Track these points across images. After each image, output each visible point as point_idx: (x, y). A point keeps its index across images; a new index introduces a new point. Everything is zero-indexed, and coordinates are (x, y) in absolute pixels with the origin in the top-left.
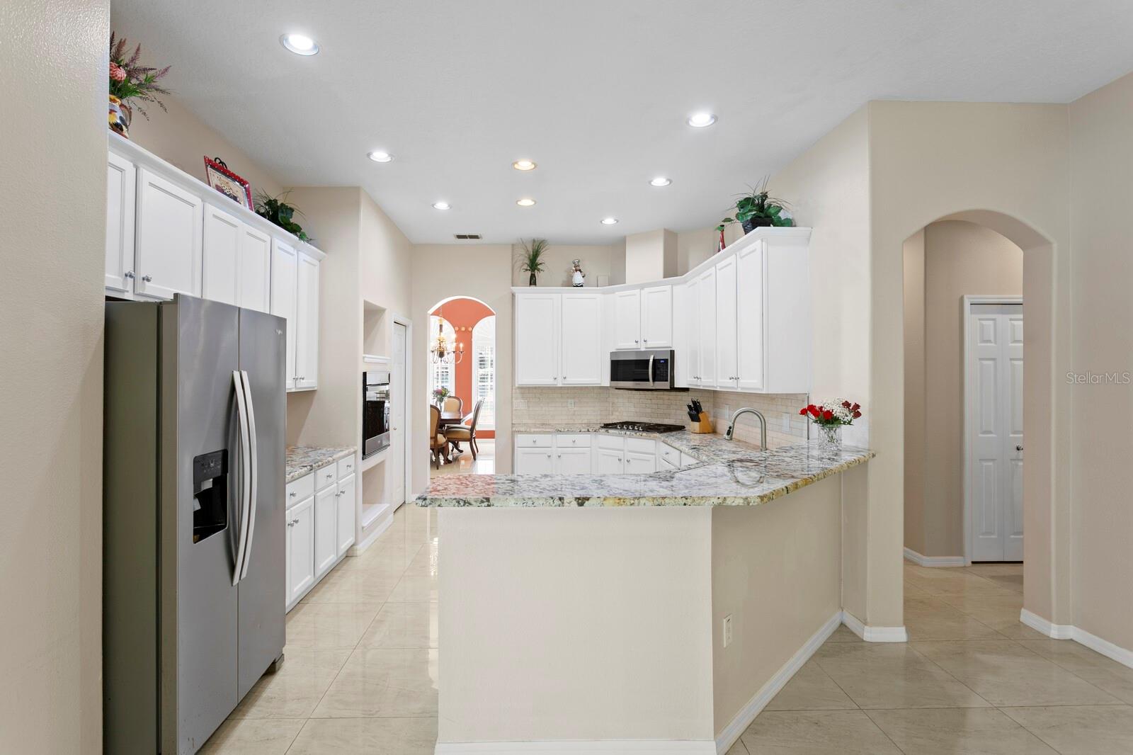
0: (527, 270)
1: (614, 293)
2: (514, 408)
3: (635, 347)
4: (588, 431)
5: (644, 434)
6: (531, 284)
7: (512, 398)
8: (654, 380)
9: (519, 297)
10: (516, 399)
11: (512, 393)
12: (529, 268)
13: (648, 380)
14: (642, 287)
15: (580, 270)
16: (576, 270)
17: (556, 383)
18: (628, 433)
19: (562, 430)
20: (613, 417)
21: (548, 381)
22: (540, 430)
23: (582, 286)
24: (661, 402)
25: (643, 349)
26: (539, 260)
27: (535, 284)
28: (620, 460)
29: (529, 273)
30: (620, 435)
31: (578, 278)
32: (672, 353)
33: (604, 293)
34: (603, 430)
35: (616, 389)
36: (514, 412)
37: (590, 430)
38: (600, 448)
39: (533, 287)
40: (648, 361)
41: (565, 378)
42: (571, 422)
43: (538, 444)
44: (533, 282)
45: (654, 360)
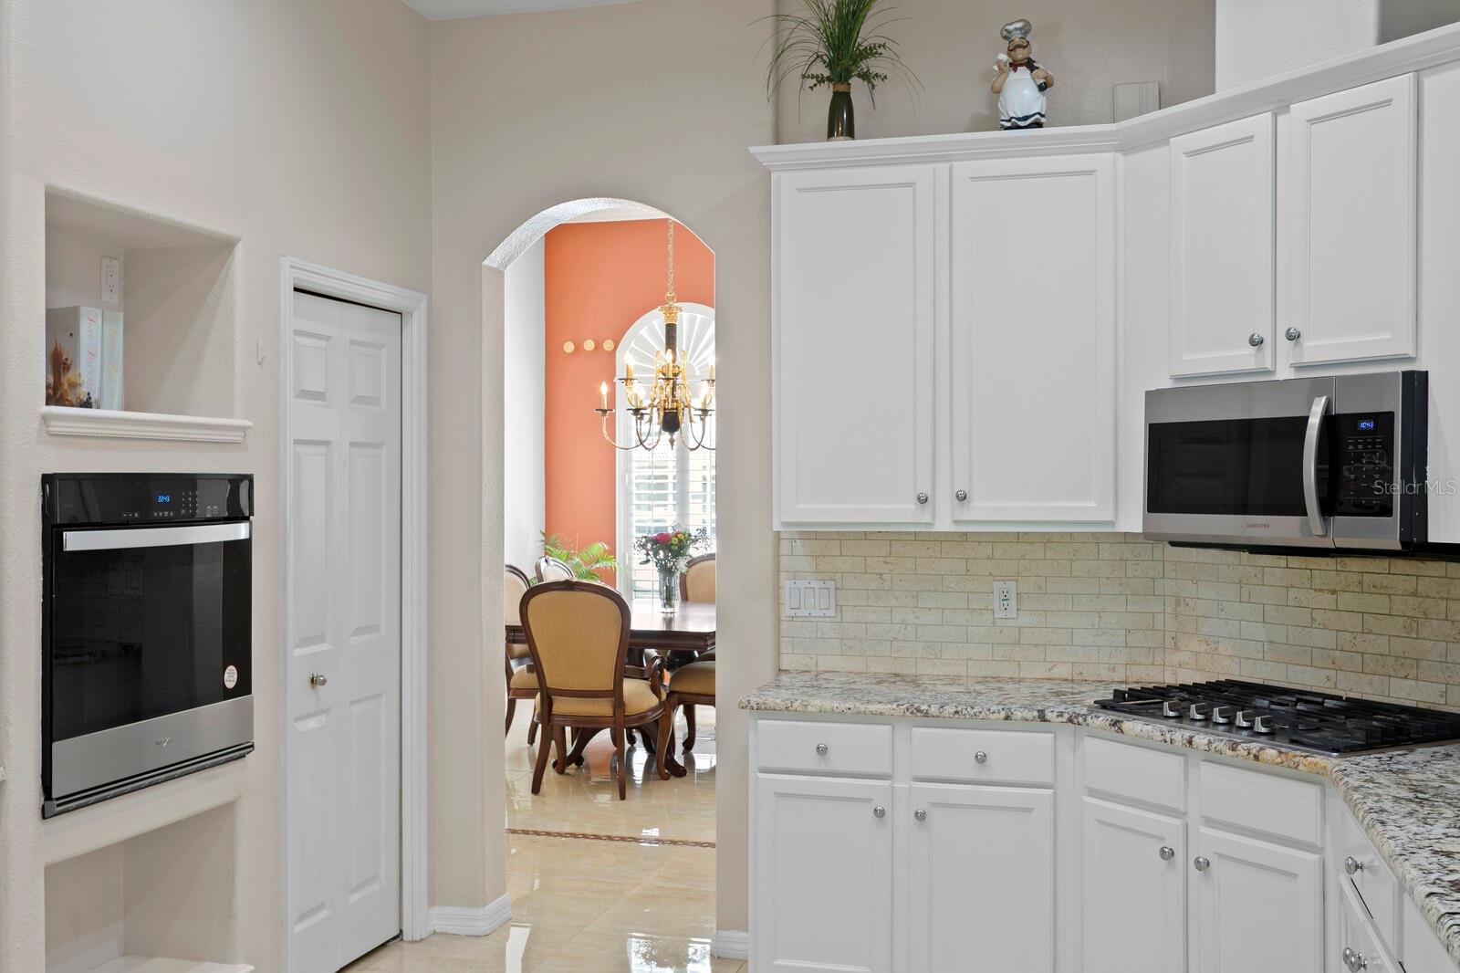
0: (821, 80)
1: (1164, 141)
2: (786, 612)
3: (1250, 365)
4: (1042, 717)
5: (1270, 753)
6: (830, 135)
7: (777, 571)
8: (1329, 507)
9: (785, 185)
10: (795, 575)
11: (777, 556)
12: (827, 73)
13: (1301, 511)
14: (1279, 99)
15: (1030, 65)
16: (1014, 66)
17: (927, 519)
18: (1201, 740)
19: (934, 710)
20: (1177, 658)
21: (898, 512)
22: (843, 706)
23: (1038, 125)
24: (1380, 603)
25: (1284, 373)
26: (867, 34)
27: (850, 133)
28: (1167, 854)
29: (825, 94)
30: (1166, 746)
31: (1022, 94)
32: (1416, 385)
33: (1127, 147)
34: (1104, 719)
35: (1173, 544)
36: (784, 626)
37: (1049, 715)
38: (1094, 793)
39: (841, 143)
40: (1303, 421)
41: (962, 498)
42: (1007, 671)
43: (837, 761)
44: (841, 121)
45: (1329, 420)
